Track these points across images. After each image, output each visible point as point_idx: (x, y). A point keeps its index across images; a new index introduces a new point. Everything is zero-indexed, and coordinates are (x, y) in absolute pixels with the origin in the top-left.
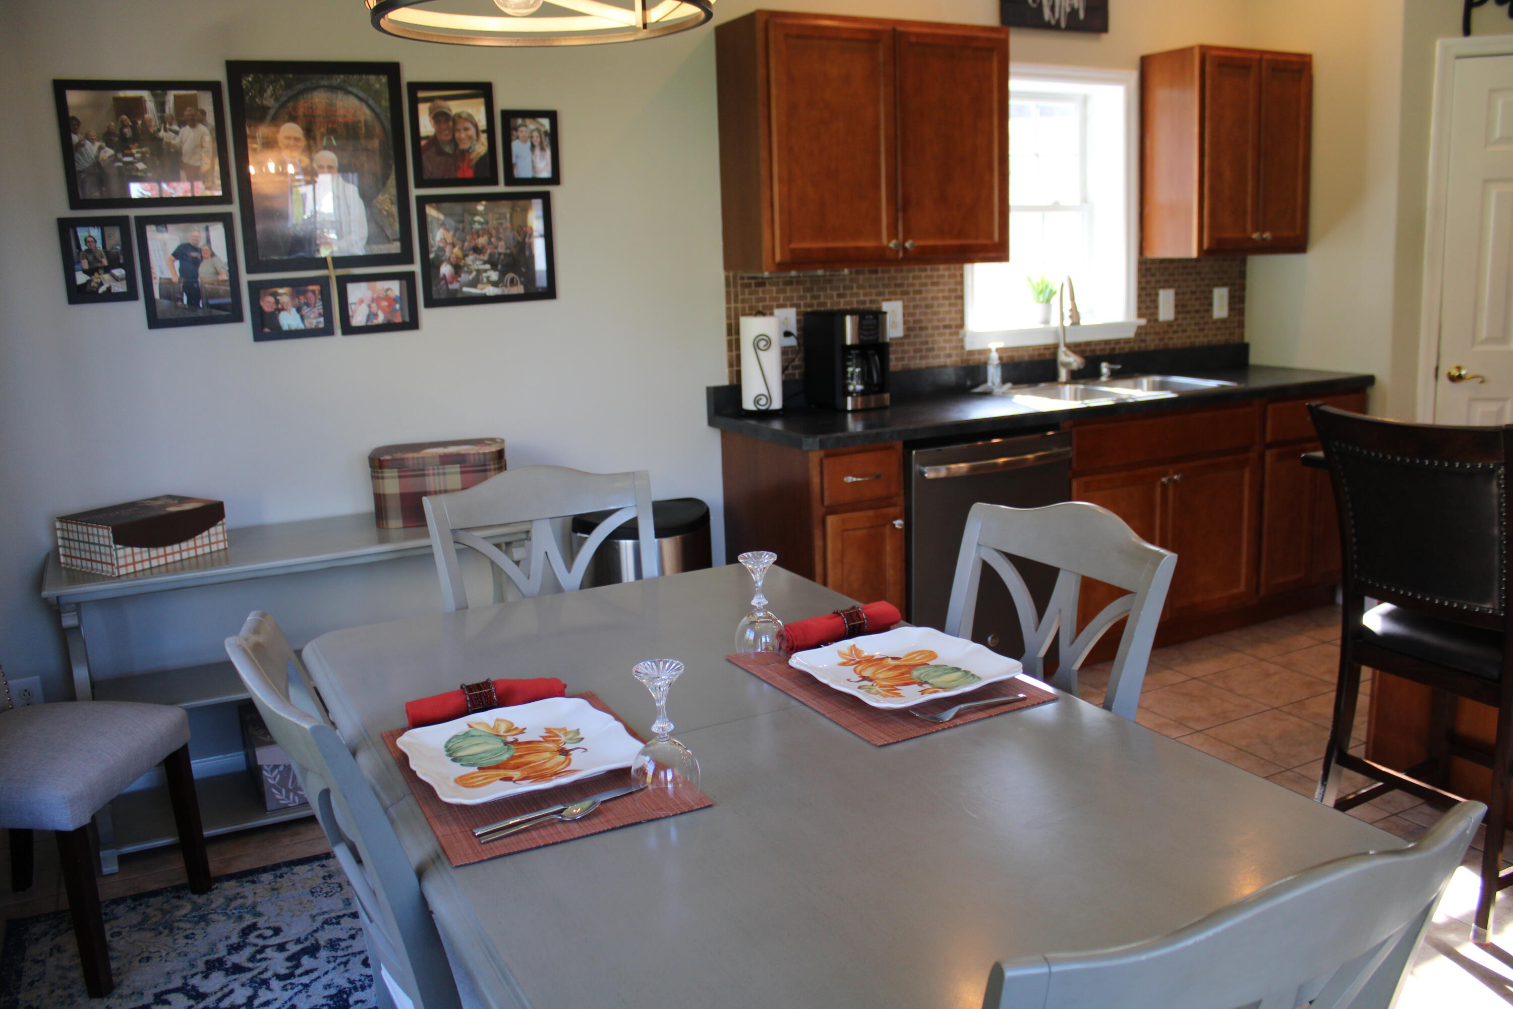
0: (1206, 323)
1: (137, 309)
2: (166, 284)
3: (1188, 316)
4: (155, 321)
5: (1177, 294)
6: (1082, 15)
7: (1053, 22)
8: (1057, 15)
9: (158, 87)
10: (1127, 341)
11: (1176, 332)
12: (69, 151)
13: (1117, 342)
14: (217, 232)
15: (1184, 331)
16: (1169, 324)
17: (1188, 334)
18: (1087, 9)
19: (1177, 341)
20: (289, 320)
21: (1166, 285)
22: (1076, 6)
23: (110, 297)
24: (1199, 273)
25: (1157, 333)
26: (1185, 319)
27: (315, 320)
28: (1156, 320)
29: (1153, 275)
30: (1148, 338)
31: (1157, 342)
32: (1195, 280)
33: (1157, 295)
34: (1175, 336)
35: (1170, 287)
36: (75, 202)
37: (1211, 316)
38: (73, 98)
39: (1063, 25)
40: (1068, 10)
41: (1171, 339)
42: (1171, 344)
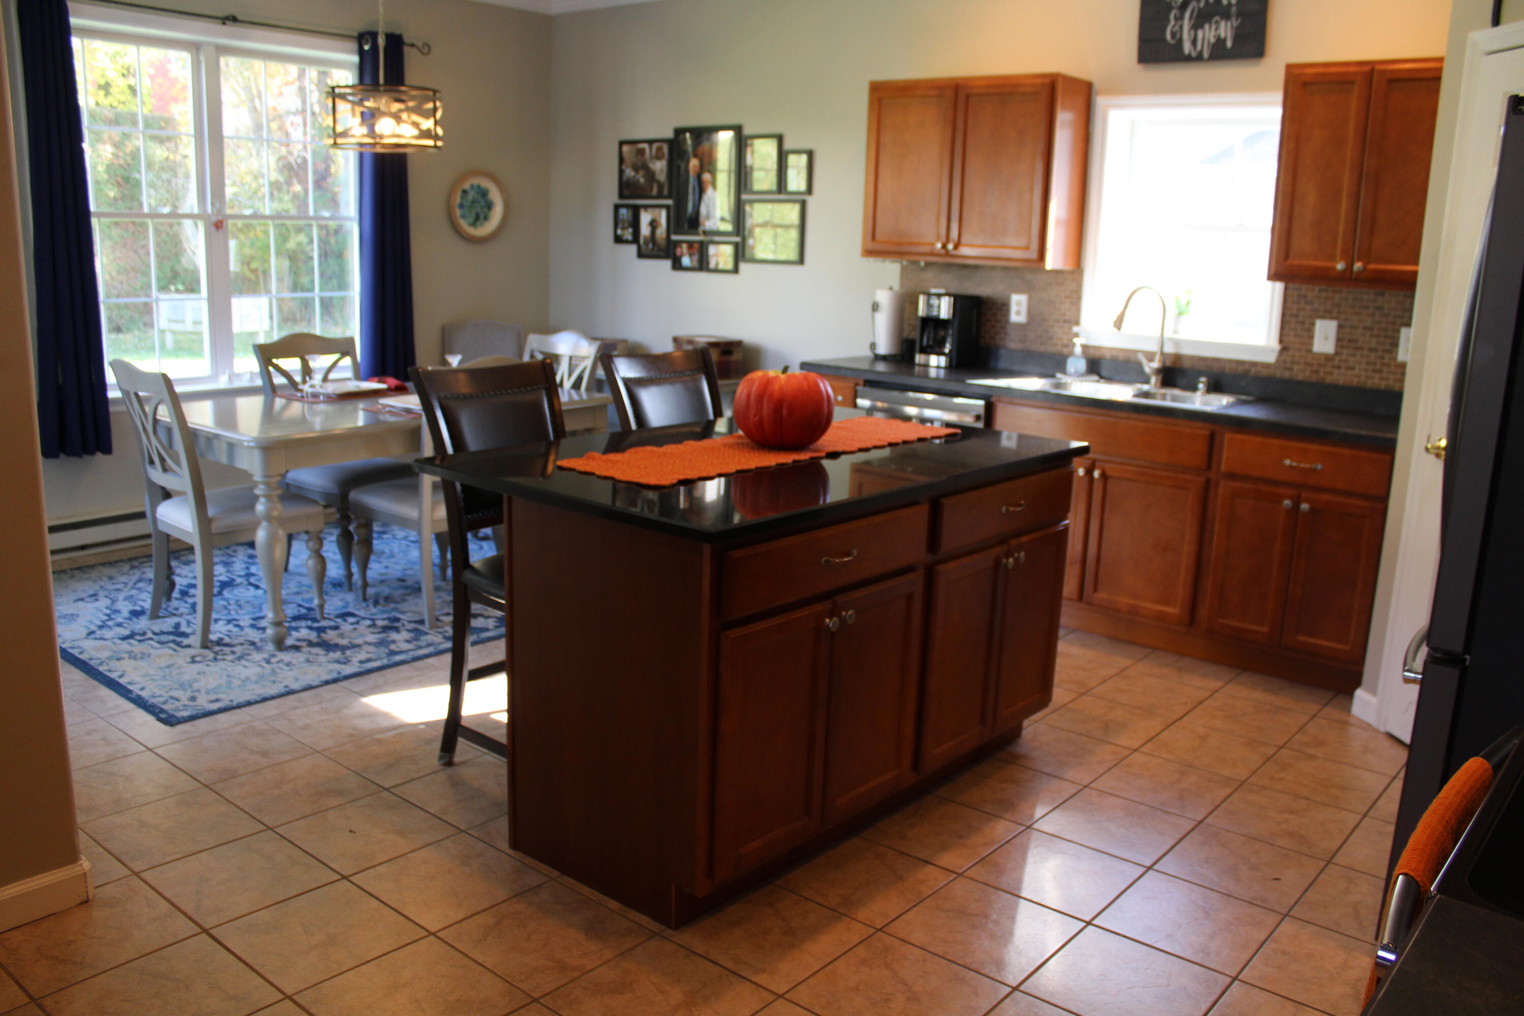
0: (1388, 365)
1: (633, 249)
2: (645, 237)
3: (1359, 353)
4: (641, 255)
5: (1340, 327)
6: (1229, 44)
7: (1194, 54)
8: (1199, 47)
9: (650, 142)
10: (1266, 366)
11: (1339, 367)
12: (621, 172)
13: (1254, 364)
14: (664, 213)
15: (1352, 368)
16: (1328, 358)
17: (1356, 371)
18: (1237, 38)
19: (1340, 377)
20: (686, 261)
21: (1327, 315)
22: (1223, 35)
23: (627, 242)
24: (1381, 308)
25: (1306, 364)
26: (1354, 355)
27: (696, 264)
28: (1310, 351)
29: (1310, 303)
30: (1295, 367)
31: (1307, 373)
32: (1373, 315)
33: (1313, 324)
34: (1336, 371)
35: (1332, 318)
36: (621, 196)
37: (1395, 358)
38: (625, 148)
39: (1206, 55)
40: (1213, 40)
41: (1331, 373)
42: (1328, 380)
